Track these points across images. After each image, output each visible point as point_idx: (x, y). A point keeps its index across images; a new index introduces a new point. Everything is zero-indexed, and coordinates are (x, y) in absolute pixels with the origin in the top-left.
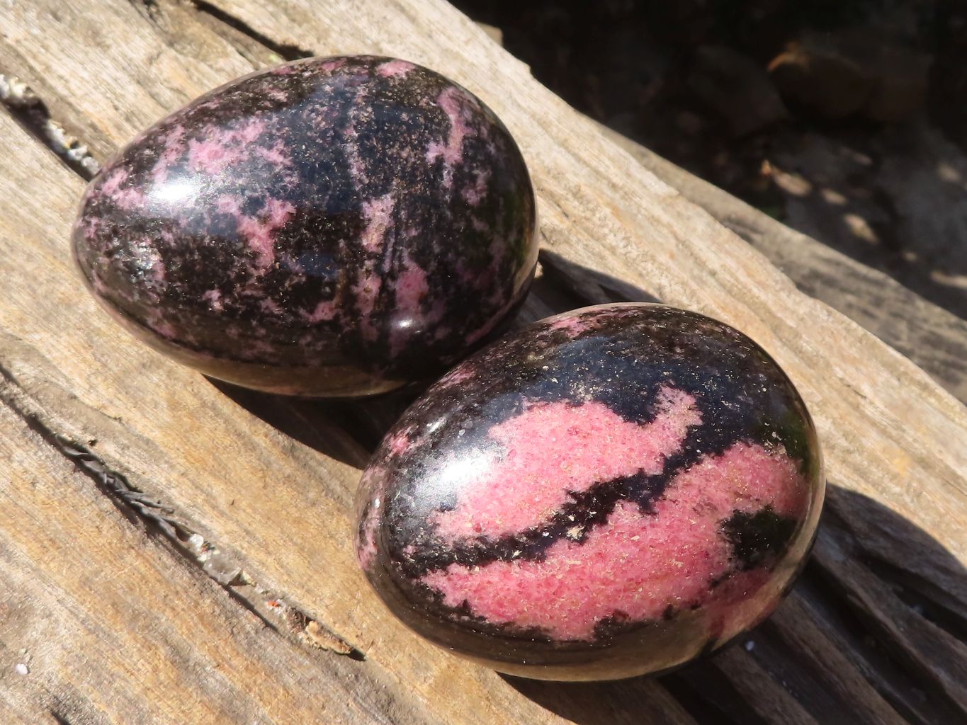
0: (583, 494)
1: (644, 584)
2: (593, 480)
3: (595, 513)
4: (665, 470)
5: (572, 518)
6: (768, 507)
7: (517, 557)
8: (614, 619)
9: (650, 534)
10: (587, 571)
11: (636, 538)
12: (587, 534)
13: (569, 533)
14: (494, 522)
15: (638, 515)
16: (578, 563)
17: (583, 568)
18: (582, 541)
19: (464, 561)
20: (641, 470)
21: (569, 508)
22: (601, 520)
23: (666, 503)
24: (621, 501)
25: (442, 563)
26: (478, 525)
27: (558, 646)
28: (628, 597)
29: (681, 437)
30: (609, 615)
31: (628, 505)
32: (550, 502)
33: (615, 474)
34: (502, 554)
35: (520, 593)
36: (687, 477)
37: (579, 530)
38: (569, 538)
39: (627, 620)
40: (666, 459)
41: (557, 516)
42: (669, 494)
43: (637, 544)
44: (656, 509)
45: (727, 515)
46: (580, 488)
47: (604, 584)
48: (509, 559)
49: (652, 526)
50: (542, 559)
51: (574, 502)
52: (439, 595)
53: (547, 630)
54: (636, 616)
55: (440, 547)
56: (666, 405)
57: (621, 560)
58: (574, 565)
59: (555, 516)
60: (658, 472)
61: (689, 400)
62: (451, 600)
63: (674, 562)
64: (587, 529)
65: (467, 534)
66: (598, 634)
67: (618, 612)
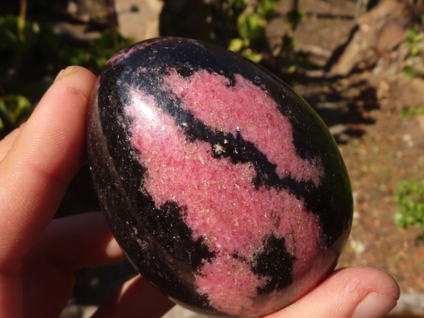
0: (243, 140)
1: (212, 210)
2: (253, 141)
3: (237, 153)
4: (284, 179)
5: (226, 142)
6: (294, 258)
7: (183, 127)
8: (180, 209)
10: (200, 171)
11: (237, 186)
12: (222, 157)
13: (216, 145)
14: (193, 101)
15: (250, 179)
16: (203, 162)
17: (201, 167)
18: (217, 156)
19: (159, 100)
20: (275, 166)
21: (230, 137)
22: (235, 160)
23: (267, 191)
24: (253, 165)
26: (186, 94)
27: (142, 190)
28: (199, 207)
29: (305, 179)
30: (180, 205)
31: (253, 169)
32: (226, 124)
33: (265, 151)
34: (179, 117)
35: (162, 143)
37: (221, 150)
38: (213, 148)
39: (183, 217)
40: (290, 176)
41: (222, 133)
42: (273, 190)
43: (234, 188)
44: (260, 188)
45: (278, 235)
46: (245, 137)
47: (198, 186)
48: (178, 122)
49: (250, 192)
51: (235, 137)
52: (127, 102)
53: (148, 175)
55: (157, 83)
56: (314, 161)
57: (219, 186)
58: (200, 161)
59: (220, 132)
63: (236, 220)
64: (225, 155)
65: (176, 91)
66: (164, 207)
67: (186, 208)
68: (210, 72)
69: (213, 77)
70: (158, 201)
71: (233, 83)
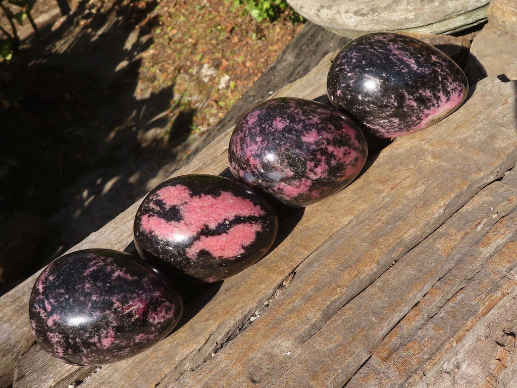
0: (224, 233)
2: (221, 236)
3: (221, 227)
4: (200, 237)
5: (227, 226)
7: (242, 217)
9: (206, 219)
11: (210, 219)
14: (247, 227)
15: (209, 225)
16: (226, 214)
17: (225, 212)
18: (225, 220)
19: (256, 217)
20: (207, 237)
21: (228, 229)
22: (219, 225)
23: (201, 228)
25: (261, 217)
28: (212, 203)
29: (193, 246)
30: (217, 198)
31: (212, 228)
32: (233, 231)
34: (246, 219)
35: (241, 207)
36: (193, 234)
37: (226, 223)
38: (228, 221)
39: (212, 196)
40: (199, 240)
41: (231, 227)
42: (200, 230)
44: (204, 226)
45: (182, 222)
47: (219, 207)
48: (244, 217)
49: (205, 222)
50: (236, 216)
51: (227, 231)
52: (261, 209)
54: (210, 197)
55: (261, 222)
56: (195, 255)
57: (215, 213)
60: (202, 236)
61: (188, 255)
62: (258, 207)
64: (223, 223)
65: (254, 225)
66: (220, 193)
67: (215, 198)
68: (252, 242)
69: (250, 242)
70: (223, 192)
71: (243, 247)
